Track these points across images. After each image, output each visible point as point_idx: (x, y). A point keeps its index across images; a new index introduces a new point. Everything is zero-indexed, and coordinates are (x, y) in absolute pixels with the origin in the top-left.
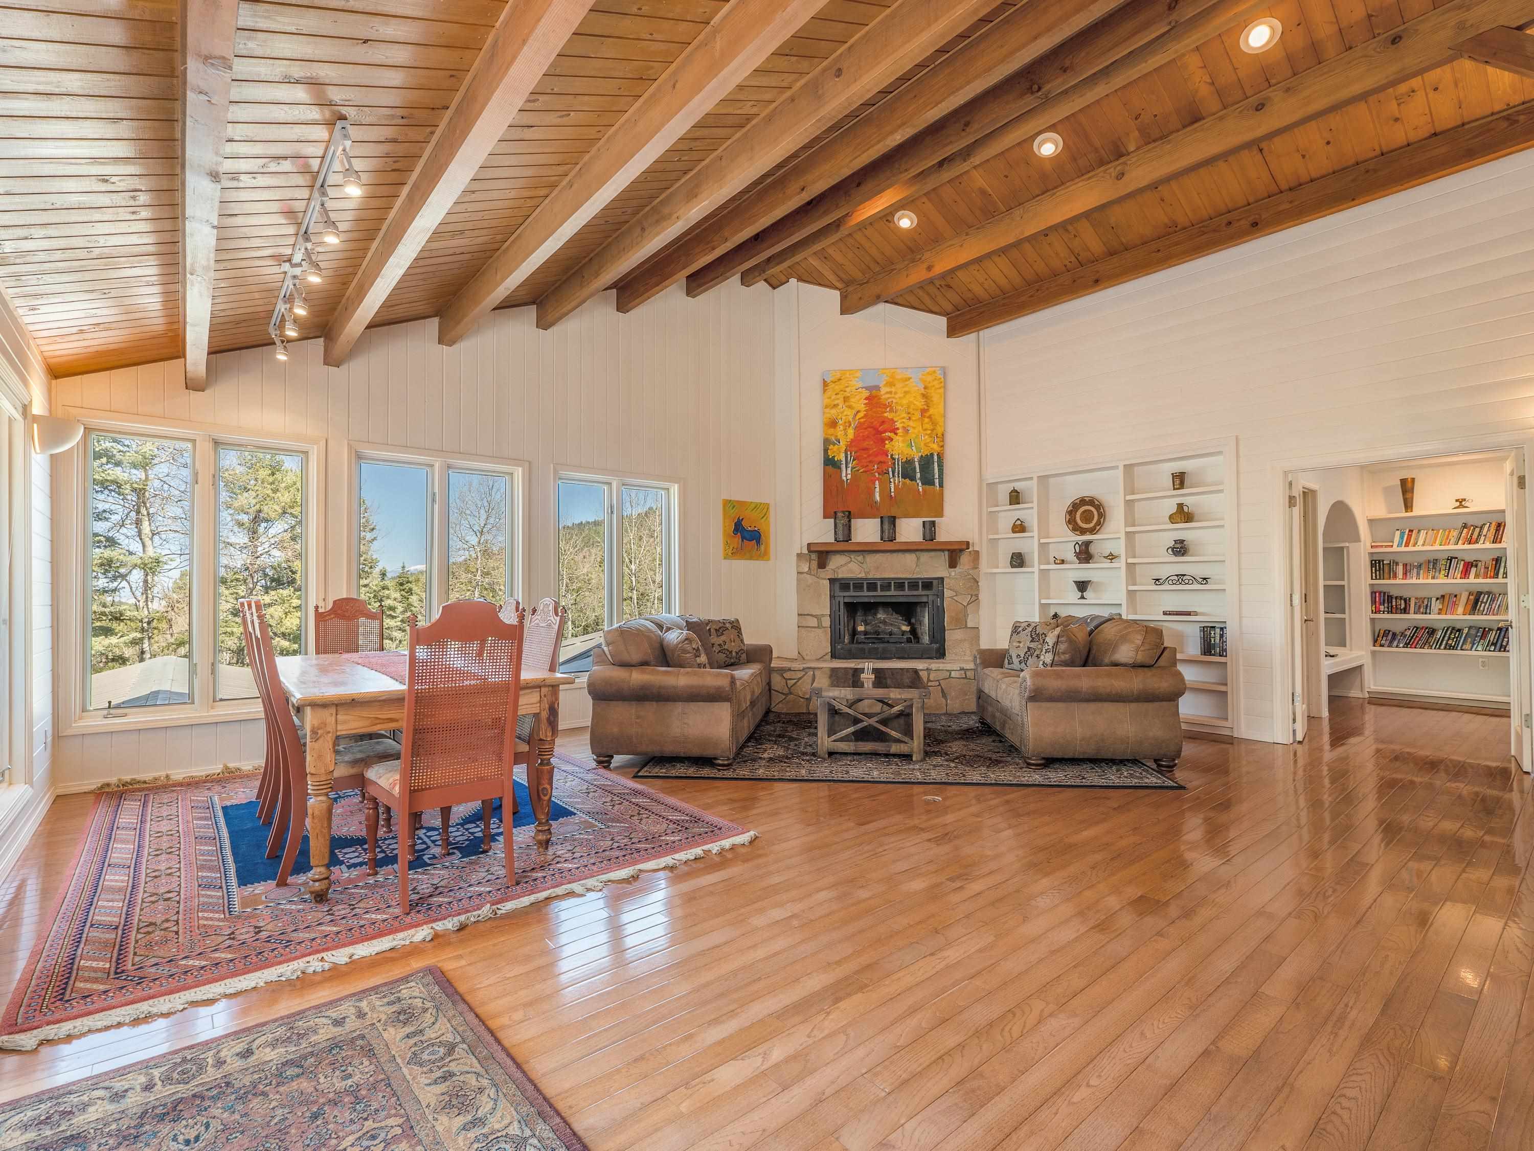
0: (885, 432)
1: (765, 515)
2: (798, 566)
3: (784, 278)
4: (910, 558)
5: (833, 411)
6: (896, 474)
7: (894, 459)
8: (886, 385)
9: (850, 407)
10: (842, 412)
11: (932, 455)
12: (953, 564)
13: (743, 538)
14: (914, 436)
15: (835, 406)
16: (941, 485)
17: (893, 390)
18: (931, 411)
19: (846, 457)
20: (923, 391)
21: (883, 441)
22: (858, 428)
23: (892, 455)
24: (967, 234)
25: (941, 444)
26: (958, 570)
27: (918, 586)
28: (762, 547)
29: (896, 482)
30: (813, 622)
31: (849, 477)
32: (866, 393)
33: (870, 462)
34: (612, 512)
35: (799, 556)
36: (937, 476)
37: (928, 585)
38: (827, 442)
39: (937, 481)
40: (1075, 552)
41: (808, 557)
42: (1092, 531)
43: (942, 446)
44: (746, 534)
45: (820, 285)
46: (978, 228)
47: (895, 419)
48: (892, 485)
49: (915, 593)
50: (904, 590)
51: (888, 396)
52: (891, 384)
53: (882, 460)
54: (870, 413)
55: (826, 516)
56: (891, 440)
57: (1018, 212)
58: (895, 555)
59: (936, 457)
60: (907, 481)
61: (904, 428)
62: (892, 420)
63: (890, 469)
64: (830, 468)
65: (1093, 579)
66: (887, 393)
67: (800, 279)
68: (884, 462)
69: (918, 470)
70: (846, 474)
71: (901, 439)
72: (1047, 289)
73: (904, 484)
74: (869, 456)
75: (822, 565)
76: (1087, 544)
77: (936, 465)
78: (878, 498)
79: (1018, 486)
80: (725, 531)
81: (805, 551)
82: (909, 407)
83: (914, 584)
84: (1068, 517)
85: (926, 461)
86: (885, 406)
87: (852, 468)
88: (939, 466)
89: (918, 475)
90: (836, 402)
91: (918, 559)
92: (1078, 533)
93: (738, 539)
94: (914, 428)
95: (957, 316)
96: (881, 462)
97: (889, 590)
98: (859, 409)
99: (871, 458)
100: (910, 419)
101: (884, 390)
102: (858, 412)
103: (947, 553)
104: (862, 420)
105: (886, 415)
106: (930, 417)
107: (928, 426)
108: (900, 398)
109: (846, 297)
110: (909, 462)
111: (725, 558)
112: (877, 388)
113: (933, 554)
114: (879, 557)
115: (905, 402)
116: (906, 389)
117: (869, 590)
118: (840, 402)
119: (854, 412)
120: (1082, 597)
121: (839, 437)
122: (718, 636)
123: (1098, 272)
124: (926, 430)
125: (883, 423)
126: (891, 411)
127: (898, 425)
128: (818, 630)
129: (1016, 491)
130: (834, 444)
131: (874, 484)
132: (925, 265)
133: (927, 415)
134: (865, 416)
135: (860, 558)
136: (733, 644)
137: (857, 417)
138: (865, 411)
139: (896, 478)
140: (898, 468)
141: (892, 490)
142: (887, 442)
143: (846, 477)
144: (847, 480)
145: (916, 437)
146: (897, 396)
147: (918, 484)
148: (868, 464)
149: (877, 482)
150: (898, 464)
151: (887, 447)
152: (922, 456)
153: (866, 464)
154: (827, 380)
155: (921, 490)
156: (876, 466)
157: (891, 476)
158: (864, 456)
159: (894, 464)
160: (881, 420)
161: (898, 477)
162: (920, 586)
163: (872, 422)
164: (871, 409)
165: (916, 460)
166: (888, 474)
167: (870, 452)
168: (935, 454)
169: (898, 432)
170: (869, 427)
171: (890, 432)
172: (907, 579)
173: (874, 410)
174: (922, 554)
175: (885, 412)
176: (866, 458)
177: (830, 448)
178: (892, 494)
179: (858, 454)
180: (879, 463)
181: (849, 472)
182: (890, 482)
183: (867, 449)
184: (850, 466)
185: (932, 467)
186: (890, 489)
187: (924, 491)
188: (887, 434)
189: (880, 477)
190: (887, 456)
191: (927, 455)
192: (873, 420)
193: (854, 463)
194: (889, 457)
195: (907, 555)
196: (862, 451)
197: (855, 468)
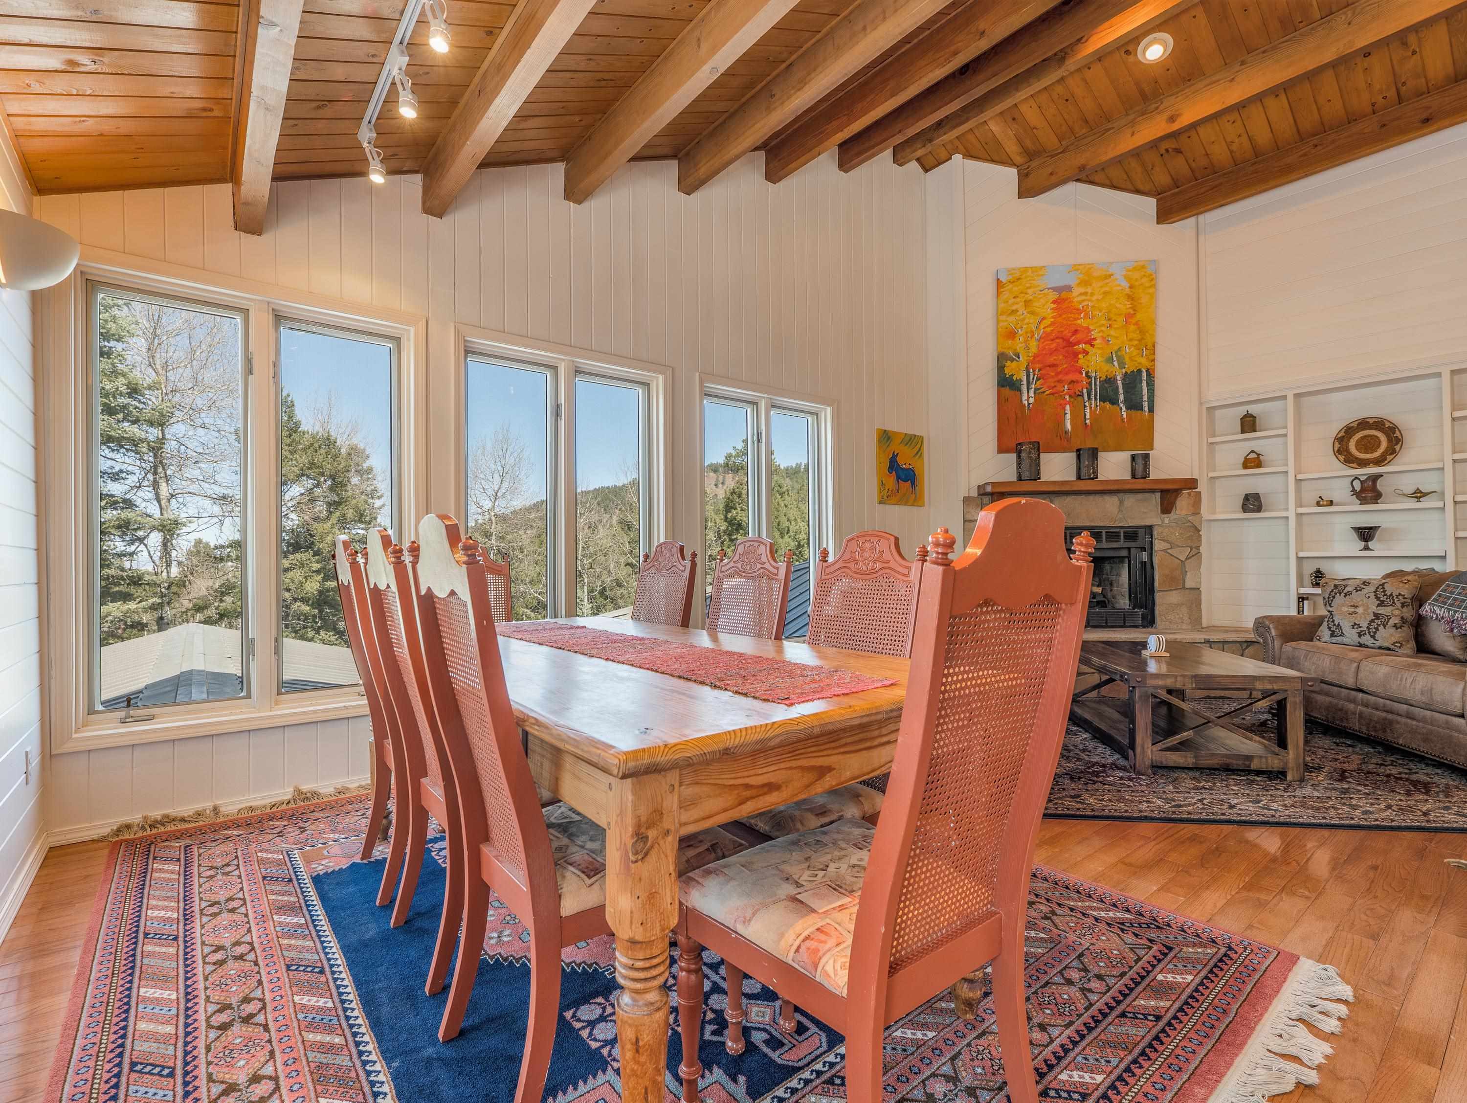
0: (1078, 343)
1: (919, 453)
2: (963, 512)
3: (943, 154)
4: (1111, 503)
5: (1012, 319)
6: (1093, 396)
7: (1090, 378)
8: (1079, 284)
9: (1032, 313)
10: (1024, 319)
11: (1140, 371)
12: (1167, 508)
14: (1116, 348)
15: (1014, 312)
16: (1151, 410)
17: (1089, 290)
18: (1139, 316)
19: (1028, 376)
20: (1128, 291)
21: (1076, 355)
22: (1044, 338)
24: (1243, 63)
25: (1151, 357)
26: (1173, 515)
27: (1119, 536)
29: (1092, 408)
31: (1032, 400)
32: (1054, 296)
33: (1059, 381)
34: (759, 441)
35: (967, 500)
36: (1145, 398)
37: (1132, 534)
38: (1002, 359)
39: (1146, 404)
40: (1354, 490)
41: (979, 502)
42: (1379, 462)
43: (1153, 360)
44: (901, 473)
45: (993, 161)
46: (1264, 52)
47: (1091, 328)
48: (1088, 411)
49: (1115, 545)
50: (1100, 541)
51: (1083, 298)
52: (1084, 283)
53: (1074, 379)
54: (1059, 319)
55: (1002, 449)
56: (1087, 353)
57: (1341, 18)
58: (1091, 497)
59: (1144, 374)
60: (1108, 405)
61: (1103, 338)
62: (1088, 328)
63: (1085, 391)
64: (1007, 391)
65: (1383, 526)
66: (1081, 294)
67: (969, 155)
68: (1077, 382)
69: (1121, 391)
70: (1028, 397)
71: (1099, 352)
72: (1333, 142)
73: (1102, 409)
74: (1058, 374)
76: (1375, 478)
77: (1144, 384)
78: (1069, 426)
79: (1253, 409)
80: (880, 468)
81: (974, 493)
82: (1109, 312)
83: (1114, 534)
84: (1337, 445)
85: (1132, 380)
86: (1079, 311)
87: (1036, 390)
88: (1148, 385)
89: (1121, 397)
90: (1014, 308)
91: (1121, 502)
92: (1355, 465)
93: (891, 481)
94: (1117, 338)
95: (1174, 195)
96: (1073, 381)
98: (1044, 315)
99: (1060, 377)
100: (1110, 326)
101: (1076, 291)
102: (1043, 319)
103: (1158, 495)
104: (1048, 330)
105: (1079, 322)
106: (1137, 324)
107: (1136, 336)
108: (1098, 300)
109: (1027, 175)
110: (1109, 381)
111: (881, 503)
112: (1068, 288)
113: (1140, 496)
114: (1069, 499)
115: (1104, 305)
116: (1107, 289)
118: (1020, 307)
119: (1038, 319)
120: (1367, 548)
121: (1018, 350)
123: (1429, 108)
124: (1131, 340)
125: (1076, 332)
126: (1087, 316)
127: (1094, 334)
129: (1252, 416)
130: (1012, 360)
131: (1064, 409)
132: (1165, 116)
133: (1134, 321)
134: (1053, 324)
137: (1042, 326)
138: (1053, 317)
139: (1093, 402)
140: (1096, 389)
141: (1088, 416)
142: (1081, 356)
143: (1028, 400)
144: (1029, 404)
145: (1120, 349)
146: (1094, 298)
147: (1121, 409)
148: (1056, 384)
149: (1068, 407)
150: (1095, 384)
151: (1080, 362)
152: (1126, 373)
153: (1053, 385)
154: (1003, 279)
155: (1125, 416)
156: (1066, 387)
157: (1086, 399)
158: (1053, 374)
159: (1090, 384)
160: (1073, 329)
161: (1096, 399)
162: (1122, 537)
163: (1062, 332)
164: (1060, 315)
165: (1118, 378)
166: (1083, 396)
167: (1059, 369)
168: (1144, 371)
169: (1094, 343)
170: (1057, 338)
171: (1085, 343)
172: (1104, 528)
173: (1064, 316)
174: (1127, 496)
175: (1078, 319)
176: (1053, 377)
177: (1007, 364)
178: (1088, 421)
179: (1043, 372)
180: (1070, 383)
181: (1032, 393)
182: (1085, 406)
183: (1053, 366)
184: (1033, 386)
185: (1139, 385)
186: (1085, 415)
187: (1129, 418)
188: (1080, 346)
189: (1072, 400)
190: (1080, 373)
191: (1133, 372)
192: (1062, 329)
193: (1038, 383)
194: (1084, 375)
195: (1107, 497)
196: (1048, 368)
197: (1039, 389)
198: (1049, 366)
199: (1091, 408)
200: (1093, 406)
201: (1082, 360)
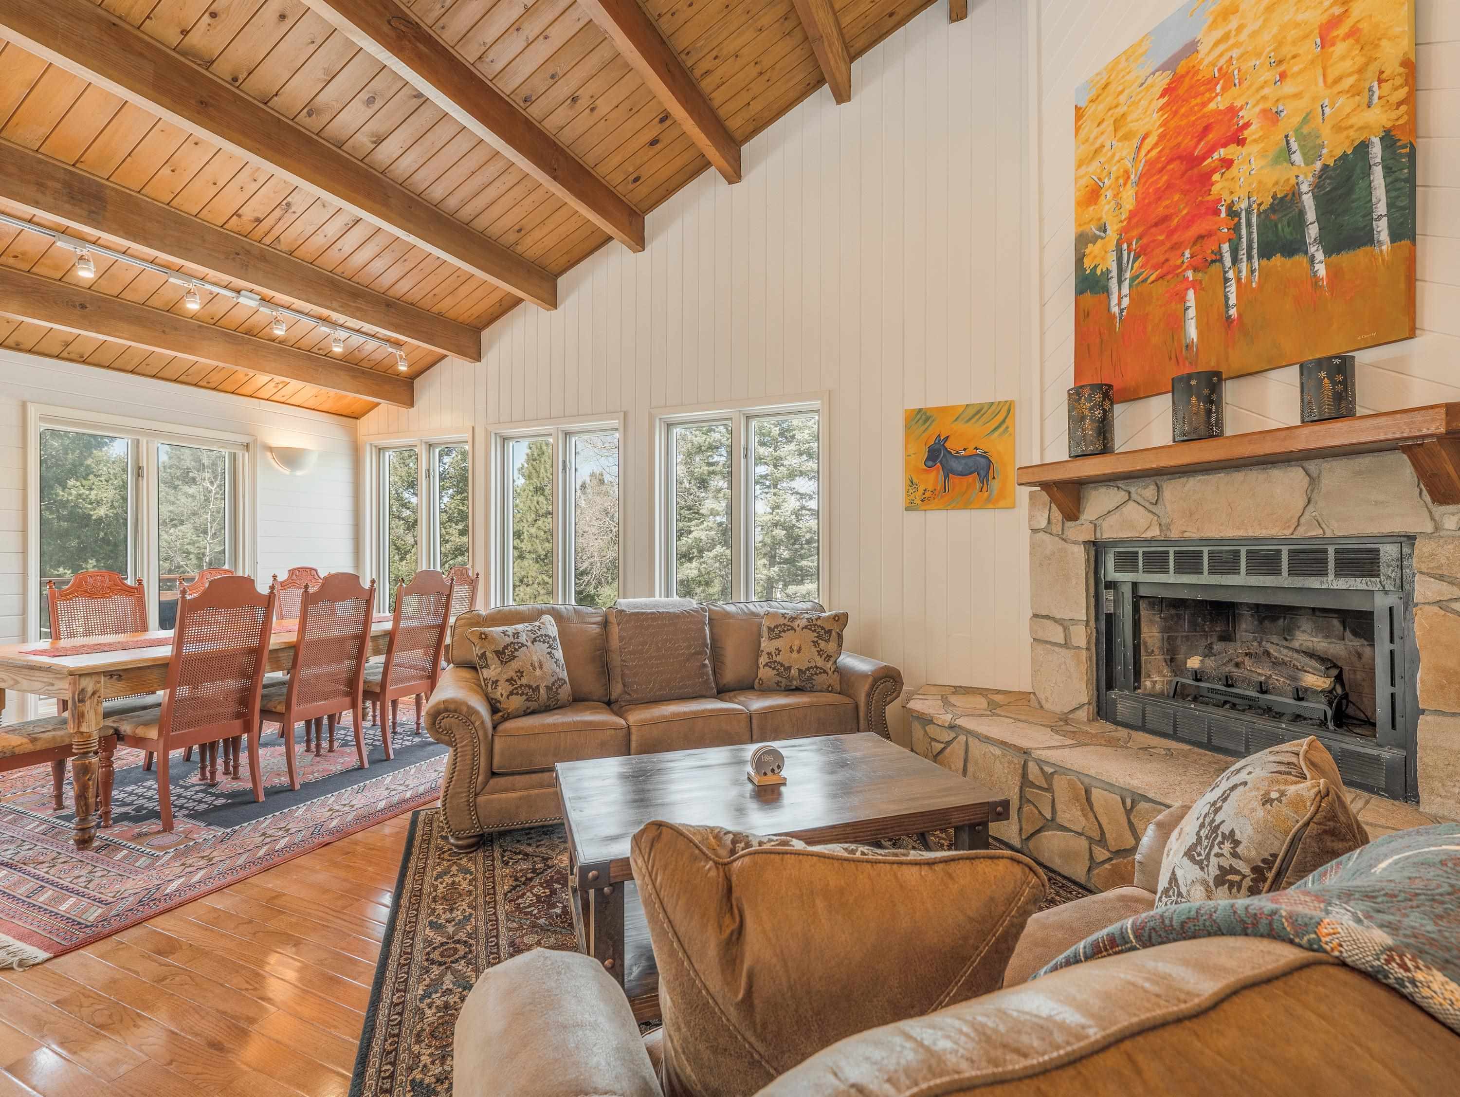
0: (1211, 151)
1: (1006, 423)
2: (1031, 517)
4: (1285, 483)
5: (1095, 165)
6: (1243, 252)
7: (1237, 214)
8: (1211, 25)
9: (1127, 137)
10: (1111, 158)
11: (1363, 148)
12: (1445, 488)
13: (948, 472)
14: (1297, 120)
15: (1099, 150)
16: (1399, 234)
17: (1235, 24)
18: (1359, 10)
19: (1120, 259)
21: (1205, 180)
25: (1396, 96)
27: (1325, 561)
28: (995, 485)
29: (1242, 277)
30: (1056, 634)
31: (1126, 302)
32: (1162, 80)
33: (1174, 247)
36: (1381, 209)
37: (1356, 556)
38: (1083, 241)
39: (1381, 226)
43: (1407, 100)
44: (955, 465)
47: (1238, 104)
48: (1232, 288)
50: (1277, 572)
51: (1220, 49)
52: (1225, 14)
53: (1203, 232)
54: (1174, 122)
58: (1239, 476)
59: (1376, 151)
60: (1278, 260)
61: (1266, 111)
62: (1231, 108)
63: (1226, 247)
64: (1087, 298)
66: (1217, 43)
68: (1211, 234)
69: (1311, 215)
70: (1119, 299)
71: (1256, 148)
73: (1265, 275)
74: (1171, 233)
75: (1072, 514)
77: (1377, 173)
80: (907, 463)
82: (1279, 45)
85: (1343, 178)
86: (1212, 82)
87: (1133, 279)
88: (1391, 171)
89: (1313, 231)
90: (1097, 145)
91: (1313, 481)
94: (1297, 96)
96: (1201, 237)
97: (1235, 571)
98: (1146, 129)
99: (1175, 238)
100: (1283, 76)
101: (1209, 43)
102: (1145, 137)
104: (1154, 153)
105: (1212, 106)
106: (1352, 33)
108: (1254, 33)
110: (1283, 204)
111: (909, 509)
112: (1191, 48)
113: (1365, 461)
114: (1194, 484)
115: (1266, 37)
117: (1179, 570)
118: (1107, 136)
119: (1135, 142)
121: (1105, 218)
122: (770, 639)
124: (1338, 80)
125: (1207, 129)
126: (1228, 85)
127: (1246, 115)
128: (1064, 652)
130: (1096, 239)
131: (1183, 299)
133: (1342, 30)
134: (1162, 137)
135: (1150, 492)
136: (795, 655)
137: (1143, 152)
138: (1161, 126)
139: (1244, 266)
140: (1250, 234)
141: (1233, 300)
142: (1216, 177)
143: (1119, 304)
144: (1121, 311)
145: (1305, 120)
146: (1244, 36)
147: (1312, 259)
148: (1168, 255)
149: (1191, 293)
150: (1249, 224)
151: (1215, 189)
152: (1325, 167)
153: (1162, 258)
154: (1081, 104)
155: (1322, 272)
156: (1187, 254)
157: (1228, 263)
158: (1161, 238)
159: (1237, 228)
160: (1200, 128)
161: (1250, 258)
162: (1331, 565)
163: (1179, 144)
164: (1176, 112)
165: (1305, 188)
166: (1220, 260)
167: (1175, 222)
168: (1376, 141)
169: (1247, 132)
170: (1170, 161)
171: (1225, 145)
172: (1285, 541)
173: (1182, 111)
174: (1326, 465)
175: (1211, 100)
176: (1163, 243)
177: (1087, 251)
178: (1233, 312)
179: (1145, 241)
180: (1195, 243)
181: (1125, 290)
182: (1226, 280)
183: (1166, 219)
184: (1128, 275)
185: (1362, 184)
186: (1227, 299)
187: (1335, 274)
188: (1216, 156)
189: (1200, 275)
190: (1217, 212)
191: (1345, 155)
192: (1180, 139)
193: (1137, 265)
194: (1223, 215)
195: (1276, 474)
196: (1153, 230)
197: (1137, 277)
198: (1156, 225)
199: (1239, 280)
200: (1244, 274)
201: (1220, 185)
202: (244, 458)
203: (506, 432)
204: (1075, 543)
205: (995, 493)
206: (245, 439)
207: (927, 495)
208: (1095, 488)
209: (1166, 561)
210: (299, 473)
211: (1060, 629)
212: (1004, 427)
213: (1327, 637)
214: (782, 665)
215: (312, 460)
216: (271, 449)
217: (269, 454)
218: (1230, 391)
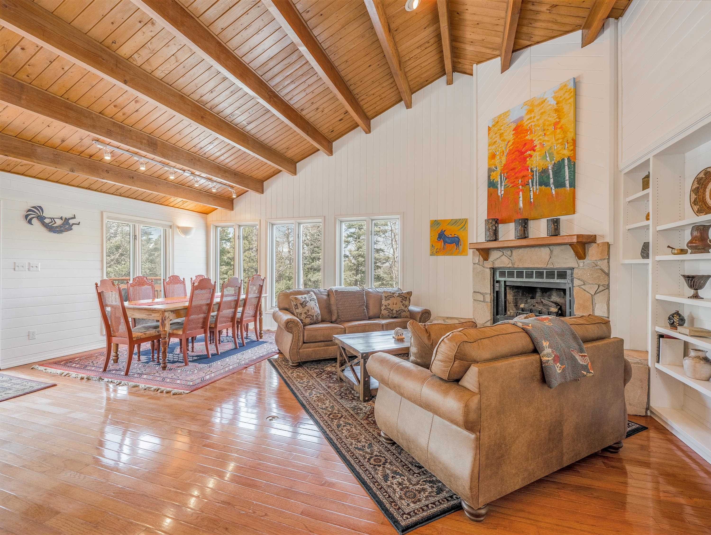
0: (527, 151)
2: (473, 259)
4: (544, 252)
5: (494, 147)
6: (534, 183)
7: (533, 171)
8: (527, 114)
9: (503, 140)
10: (499, 145)
11: (563, 160)
12: (581, 256)
13: (445, 242)
14: (548, 148)
15: (495, 143)
16: (573, 185)
18: (563, 121)
19: (501, 178)
20: (555, 107)
21: (525, 159)
22: (510, 153)
23: (531, 169)
25: (573, 148)
26: (587, 261)
27: (554, 275)
28: (461, 247)
30: (481, 298)
31: (503, 192)
32: (514, 126)
33: (516, 178)
35: (474, 252)
36: (567, 178)
37: (562, 275)
38: (490, 170)
39: (567, 183)
40: (691, 238)
43: (573, 150)
44: (447, 240)
45: (488, 59)
47: (534, 139)
48: (532, 193)
49: (552, 280)
50: (542, 278)
51: (529, 121)
52: (530, 111)
54: (516, 140)
58: (533, 249)
59: (566, 161)
60: (543, 187)
61: (541, 143)
62: (532, 140)
63: (530, 181)
64: (491, 189)
66: (528, 119)
67: (477, 62)
68: (526, 176)
69: (551, 176)
70: (501, 191)
71: (538, 153)
73: (540, 191)
74: (516, 173)
75: (486, 259)
77: (567, 168)
80: (431, 239)
82: (544, 125)
83: (550, 274)
84: (694, 196)
85: (558, 167)
86: (527, 130)
87: (505, 185)
88: (570, 168)
89: (552, 181)
90: (495, 141)
91: (551, 251)
92: (701, 213)
94: (548, 141)
96: (524, 176)
97: (532, 277)
98: (509, 139)
99: (517, 175)
100: (545, 134)
101: (526, 119)
102: (509, 142)
103: (573, 246)
104: (511, 147)
105: (527, 138)
106: (561, 128)
107: (560, 136)
108: (538, 120)
110: (545, 171)
111: (431, 256)
112: (521, 118)
113: (563, 247)
114: (521, 251)
115: (541, 121)
116: (542, 110)
117: (518, 277)
118: (498, 138)
119: (506, 143)
120: (696, 296)
121: (497, 165)
122: (386, 300)
124: (558, 140)
125: (525, 144)
126: (531, 133)
127: (536, 143)
128: (483, 303)
130: (494, 171)
131: (519, 194)
133: (559, 126)
134: (513, 143)
135: (509, 253)
137: (508, 147)
138: (513, 140)
139: (535, 187)
140: (536, 178)
141: (532, 197)
142: (528, 159)
143: (501, 193)
144: (501, 195)
145: (551, 148)
146: (535, 119)
147: (552, 188)
148: (515, 180)
149: (521, 193)
150: (536, 175)
151: (528, 163)
152: (555, 163)
153: (513, 181)
154: (490, 126)
155: (554, 193)
156: (520, 181)
157: (531, 186)
158: (513, 174)
159: (533, 176)
160: (524, 143)
161: (536, 185)
162: (556, 276)
163: (518, 147)
164: (517, 137)
165: (550, 168)
166: (529, 184)
167: (517, 170)
168: (566, 159)
169: (536, 148)
170: (516, 151)
171: (530, 150)
172: (545, 269)
173: (519, 137)
174: (555, 247)
175: (527, 136)
176: (513, 176)
177: (491, 174)
178: (532, 200)
179: (508, 174)
180: (522, 178)
181: (503, 189)
182: (530, 191)
183: (514, 169)
184: (503, 184)
185: (563, 170)
186: (530, 196)
187: (557, 193)
188: (528, 153)
189: (523, 188)
190: (528, 170)
191: (559, 161)
192: (518, 145)
193: (506, 181)
194: (530, 171)
195: (542, 249)
196: (511, 171)
197: (506, 185)
198: (512, 170)
199: (533, 191)
200: (535, 190)
201: (529, 162)
202: (169, 231)
203: (274, 222)
204: (487, 268)
205: (461, 250)
206: (170, 224)
207: (438, 250)
208: (493, 251)
209: (514, 274)
210: (188, 237)
211: (482, 296)
212: (464, 228)
213: (560, 297)
214: (390, 309)
215: (193, 231)
216: (179, 227)
217: (178, 229)
218: (531, 224)
